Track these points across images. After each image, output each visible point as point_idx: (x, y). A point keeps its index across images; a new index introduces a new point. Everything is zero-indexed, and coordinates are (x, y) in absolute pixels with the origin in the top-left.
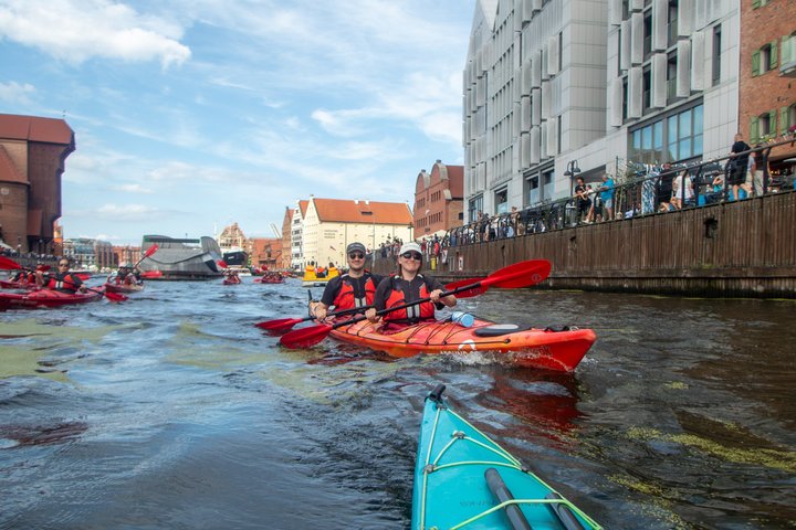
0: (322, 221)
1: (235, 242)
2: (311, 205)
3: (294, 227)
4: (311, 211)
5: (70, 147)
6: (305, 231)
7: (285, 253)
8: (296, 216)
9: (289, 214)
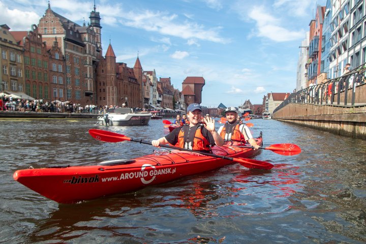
0: (274, 100)
1: (247, 107)
2: (271, 95)
3: (266, 102)
4: (271, 97)
5: (204, 84)
6: (269, 104)
7: (263, 111)
8: (267, 98)
9: (265, 97)
